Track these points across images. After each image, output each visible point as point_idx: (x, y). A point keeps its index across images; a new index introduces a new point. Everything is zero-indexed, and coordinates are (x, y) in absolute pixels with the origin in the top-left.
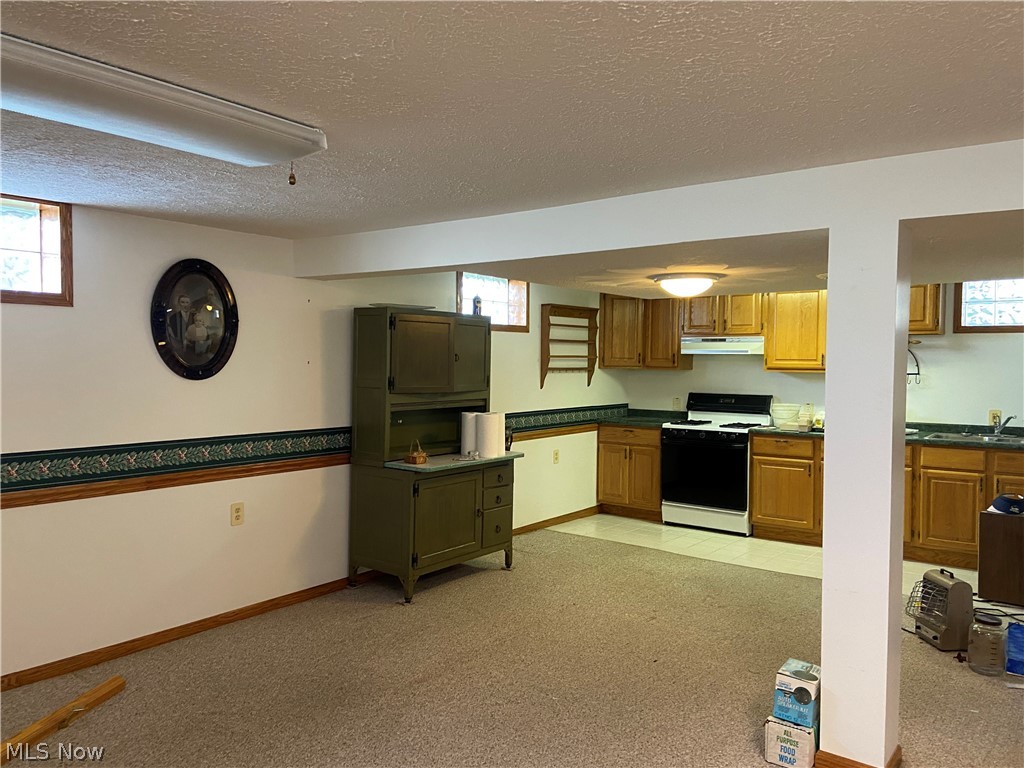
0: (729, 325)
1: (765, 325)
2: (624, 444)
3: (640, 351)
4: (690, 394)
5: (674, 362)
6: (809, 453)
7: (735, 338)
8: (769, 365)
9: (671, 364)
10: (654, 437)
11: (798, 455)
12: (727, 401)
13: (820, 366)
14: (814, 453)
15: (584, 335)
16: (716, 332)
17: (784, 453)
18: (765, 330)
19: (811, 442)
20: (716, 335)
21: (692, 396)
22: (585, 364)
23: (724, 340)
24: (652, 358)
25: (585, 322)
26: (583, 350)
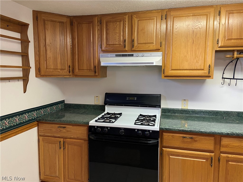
0: (136, 44)
1: (163, 43)
2: (59, 137)
3: (70, 63)
4: (106, 94)
5: (95, 72)
6: (211, 148)
7: (140, 54)
8: (166, 74)
9: (93, 74)
10: (82, 132)
11: (201, 148)
12: (131, 98)
13: (207, 74)
14: (215, 148)
15: (17, 47)
16: (127, 49)
17: (190, 147)
18: (163, 46)
19: (213, 138)
20: (126, 51)
21: (108, 95)
22: (20, 74)
23: (132, 55)
24: (79, 69)
25: (17, 35)
26: (18, 61)
